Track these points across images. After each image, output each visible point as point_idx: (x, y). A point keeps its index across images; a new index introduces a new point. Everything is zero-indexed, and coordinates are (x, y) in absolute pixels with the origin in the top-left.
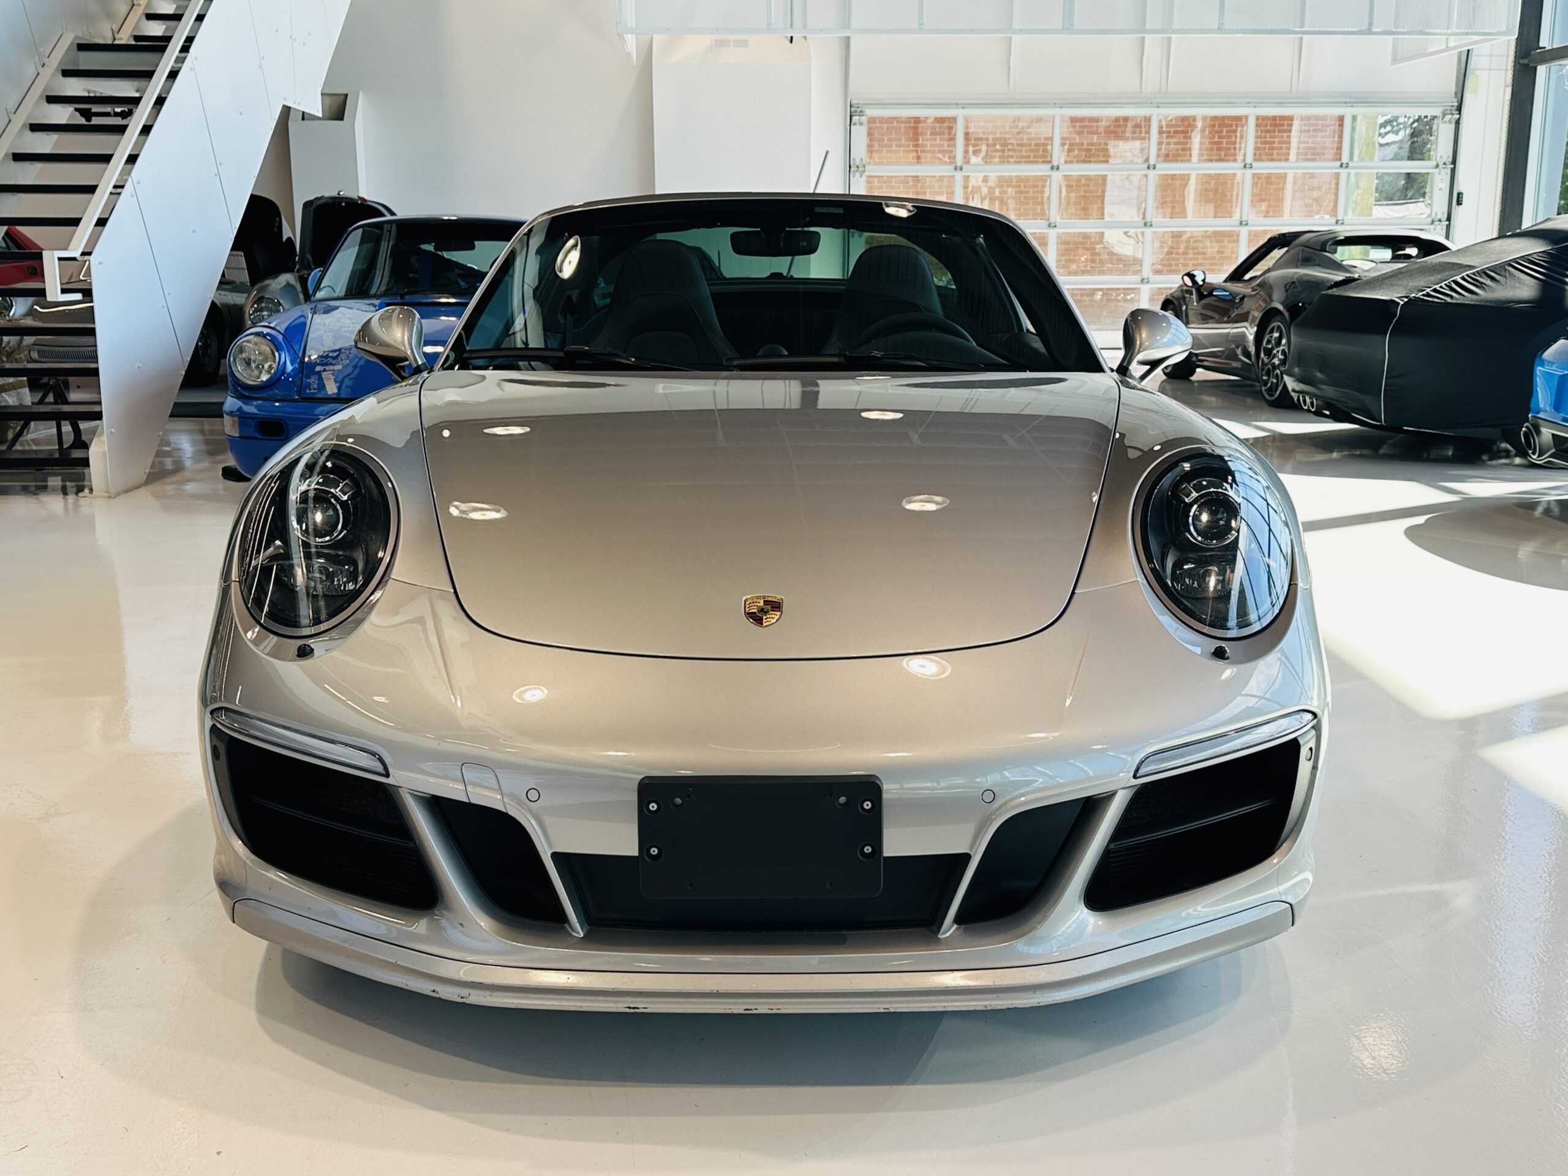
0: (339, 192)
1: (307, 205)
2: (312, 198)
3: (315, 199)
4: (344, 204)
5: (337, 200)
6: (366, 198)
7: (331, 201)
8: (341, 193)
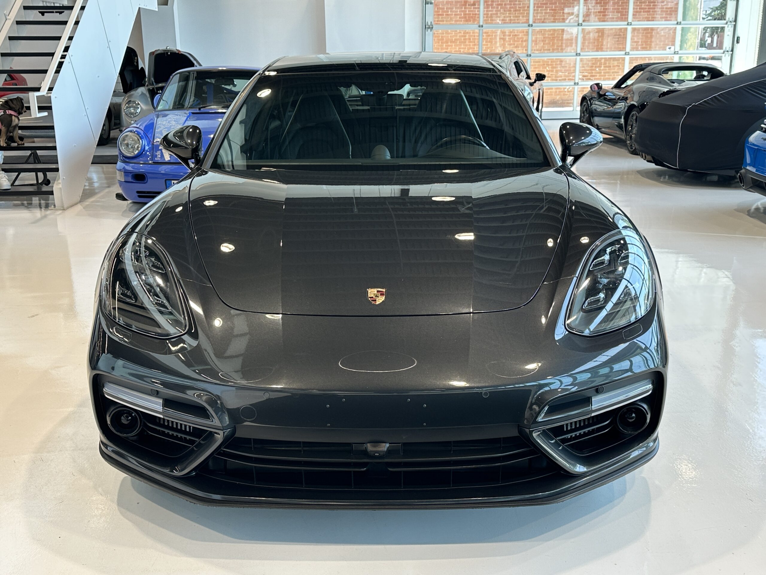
0: (167, 48)
1: (151, 54)
3: (155, 51)
4: (169, 53)
5: (166, 52)
6: (180, 50)
7: (163, 52)
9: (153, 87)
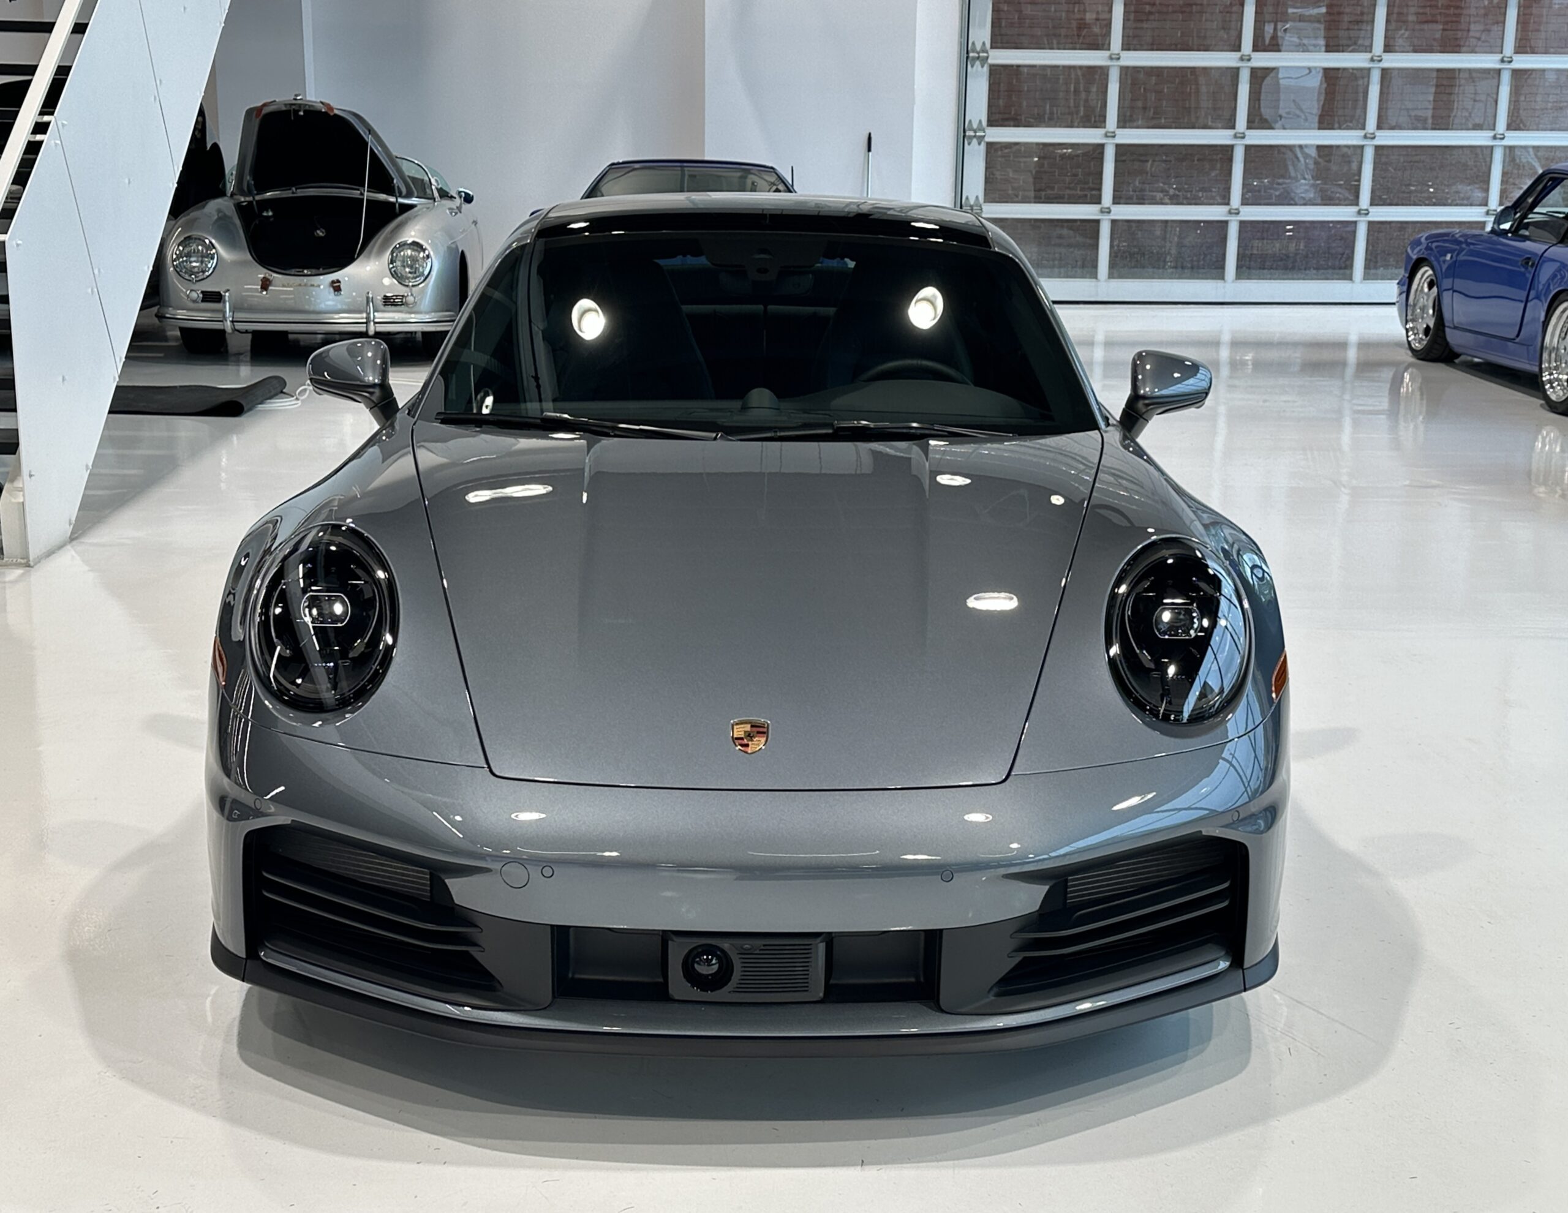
0: (297, 95)
1: (249, 112)
2: (260, 104)
3: (265, 105)
4: (301, 113)
5: (294, 107)
6: (332, 104)
7: (284, 108)
8: (299, 98)
9: (251, 199)
